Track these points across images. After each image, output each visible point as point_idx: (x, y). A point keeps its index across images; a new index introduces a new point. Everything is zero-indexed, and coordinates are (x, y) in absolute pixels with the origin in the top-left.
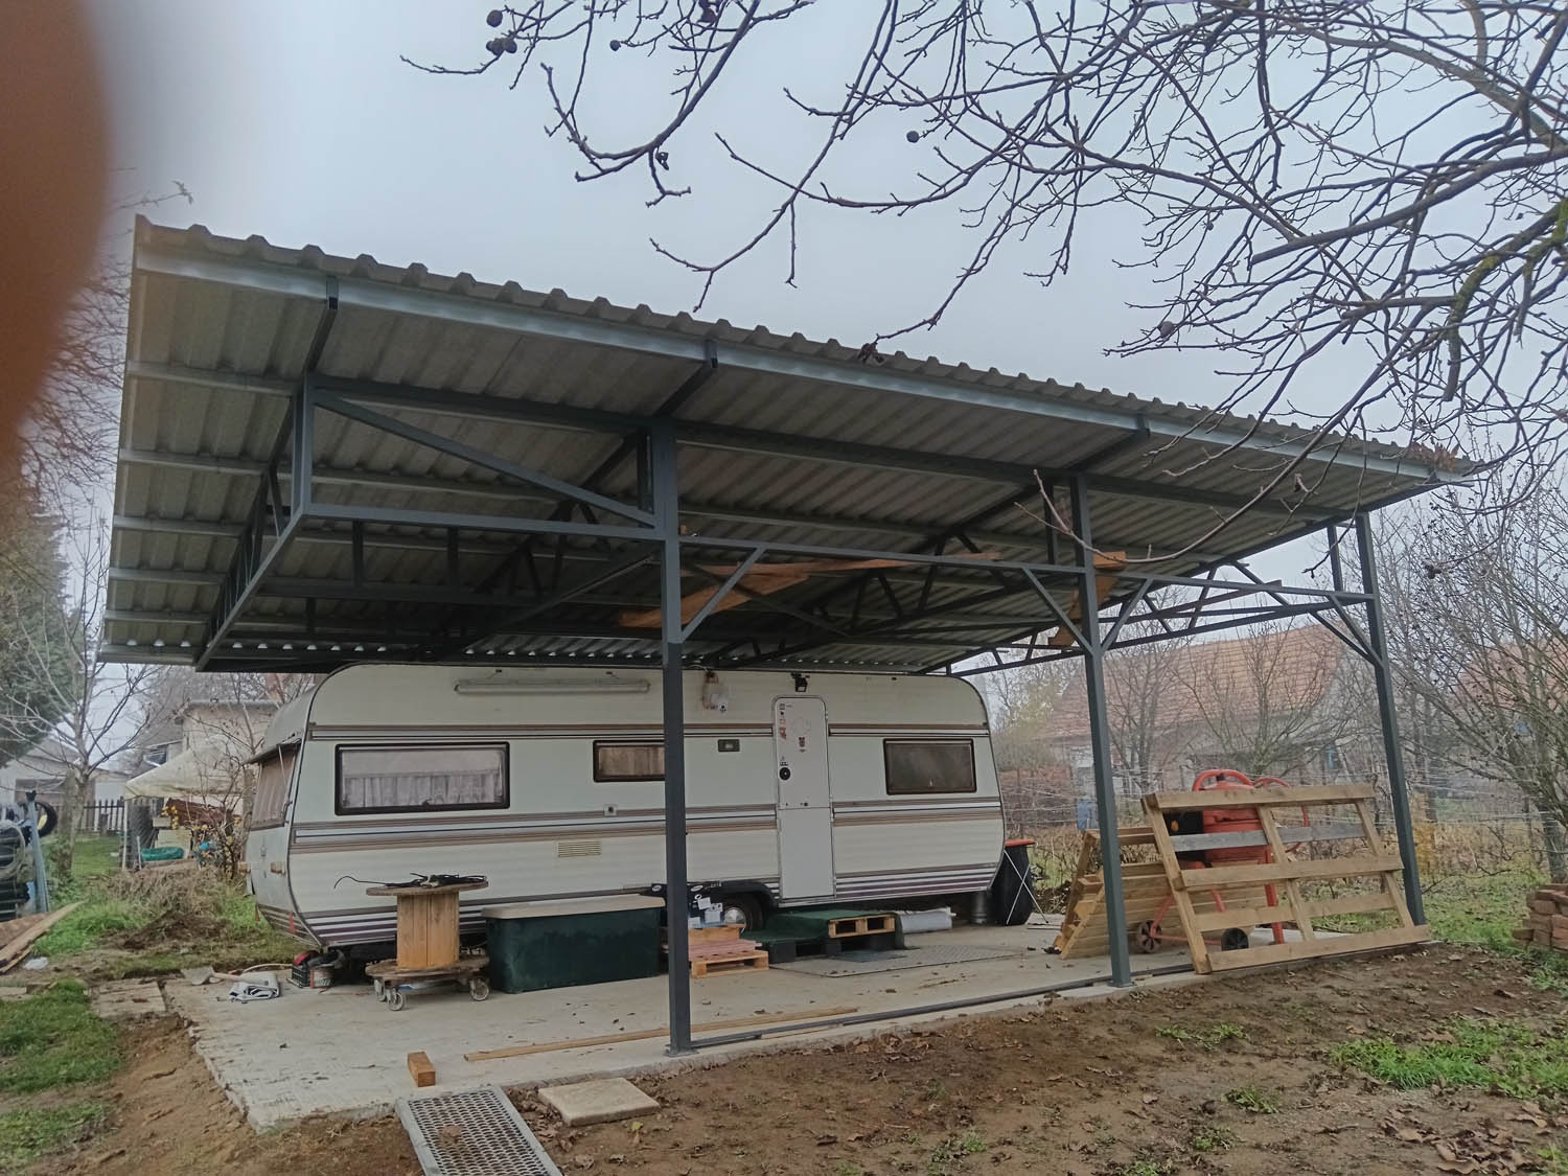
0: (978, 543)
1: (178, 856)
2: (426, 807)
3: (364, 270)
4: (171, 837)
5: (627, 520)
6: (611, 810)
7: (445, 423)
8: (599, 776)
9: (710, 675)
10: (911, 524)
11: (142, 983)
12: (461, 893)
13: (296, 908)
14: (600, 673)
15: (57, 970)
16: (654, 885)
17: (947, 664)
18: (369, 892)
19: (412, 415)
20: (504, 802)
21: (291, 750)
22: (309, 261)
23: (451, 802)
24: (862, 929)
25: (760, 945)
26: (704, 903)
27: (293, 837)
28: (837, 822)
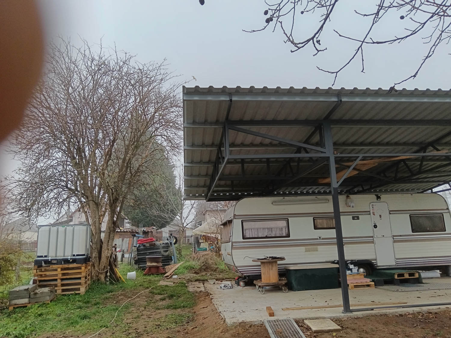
0: (439, 148)
1: (206, 250)
2: (266, 237)
3: (238, 91)
4: (204, 245)
5: (318, 151)
6: (320, 238)
7: (263, 129)
8: (316, 228)
9: (348, 197)
10: (413, 144)
11: (199, 283)
12: (278, 262)
13: (234, 264)
14: (313, 197)
15: (180, 278)
16: (335, 260)
17: (431, 189)
18: (253, 261)
19: (254, 128)
20: (288, 236)
21: (230, 222)
22: (224, 91)
23: (273, 236)
24: (407, 276)
25: (371, 280)
26: (351, 266)
27: (232, 245)
28: (395, 242)
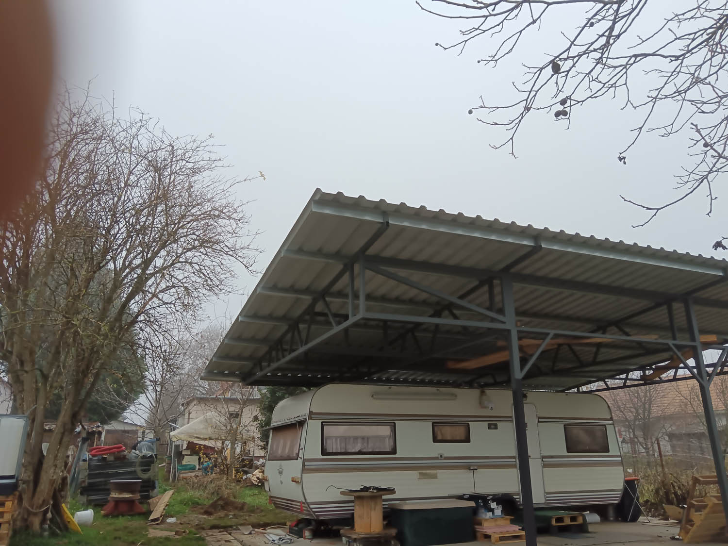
1: (193, 469)
2: (360, 453)
3: (401, 210)
4: (190, 460)
5: (493, 320)
6: (441, 456)
8: (435, 440)
9: (483, 393)
11: (220, 532)
12: (383, 496)
13: (305, 499)
14: (433, 389)
15: (181, 524)
16: (464, 495)
18: (342, 493)
20: (394, 451)
23: (370, 450)
24: (567, 522)
25: (521, 528)
26: (493, 505)
27: (304, 465)
28: (545, 466)
